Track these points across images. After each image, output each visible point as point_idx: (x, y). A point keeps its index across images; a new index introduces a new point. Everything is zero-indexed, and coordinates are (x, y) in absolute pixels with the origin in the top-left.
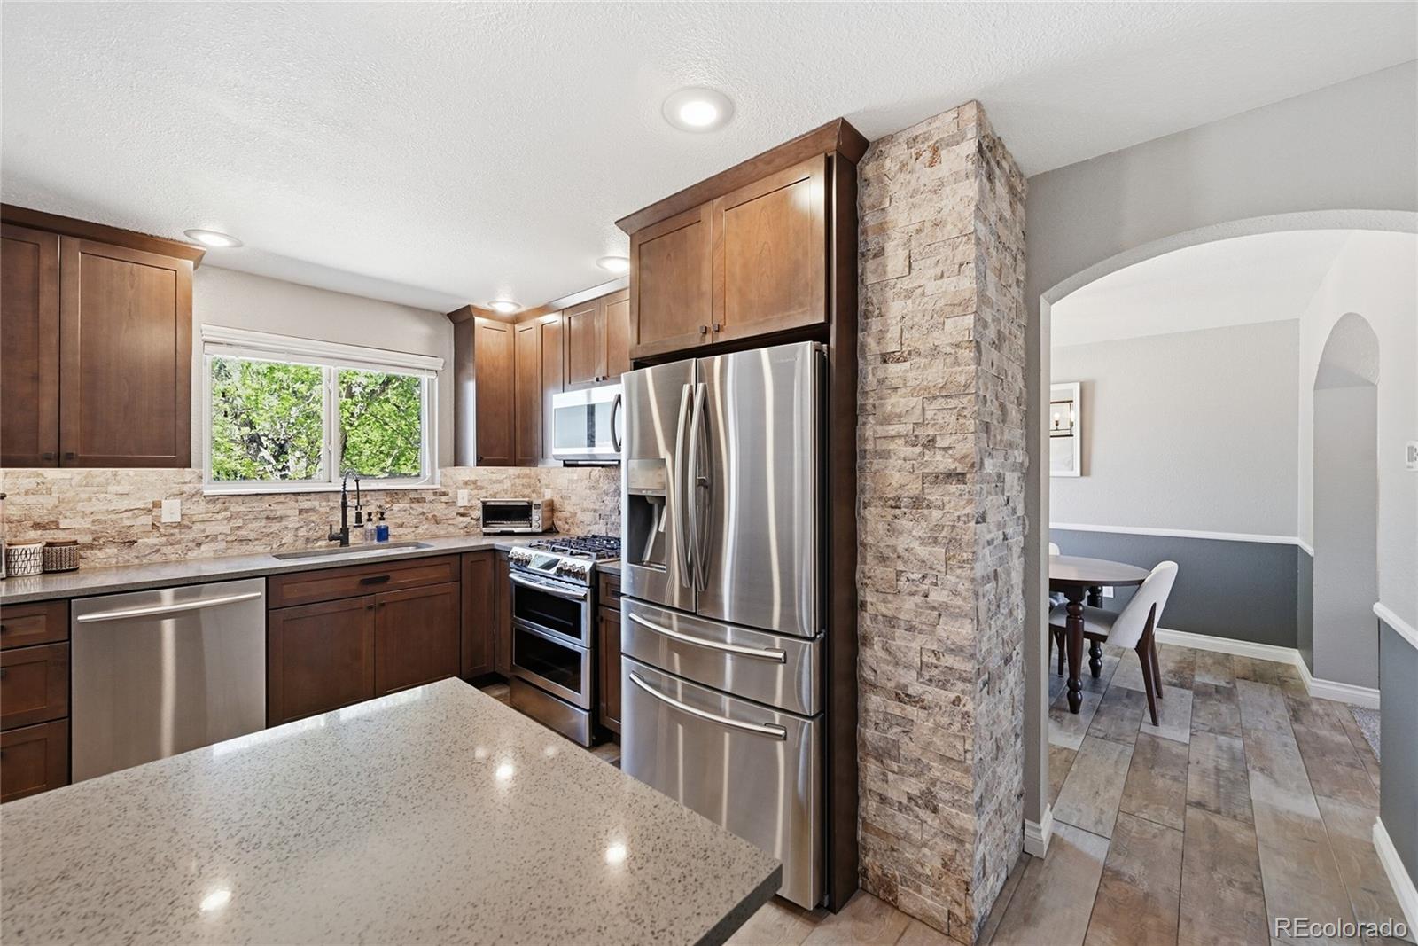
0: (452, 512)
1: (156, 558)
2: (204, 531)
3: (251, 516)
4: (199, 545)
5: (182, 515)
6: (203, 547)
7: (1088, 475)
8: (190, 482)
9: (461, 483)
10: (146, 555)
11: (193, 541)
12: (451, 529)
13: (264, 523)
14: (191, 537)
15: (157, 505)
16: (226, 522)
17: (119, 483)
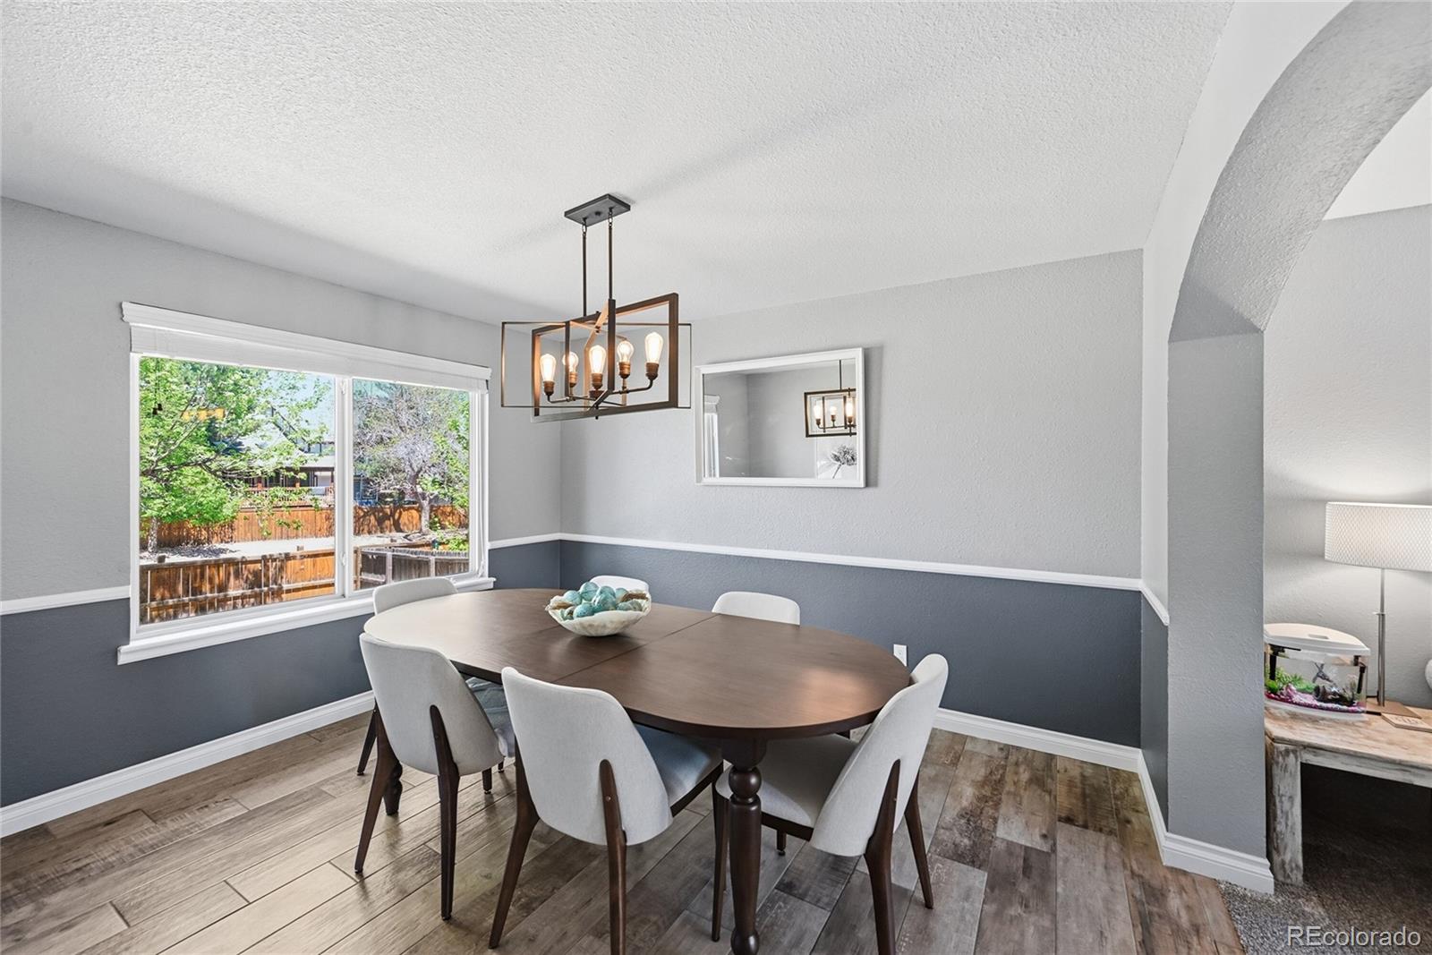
7: (876, 485)
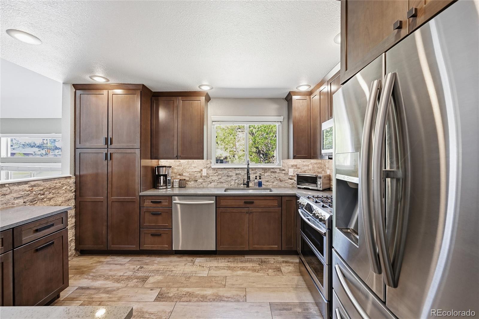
0: (286, 178)
1: (201, 186)
2: (212, 179)
3: (223, 175)
4: (211, 183)
5: (207, 174)
6: (212, 184)
8: (209, 164)
9: (290, 166)
10: (199, 185)
11: (209, 182)
12: (286, 184)
13: (226, 177)
14: (209, 180)
15: (202, 170)
16: (217, 176)
17: (194, 164)
